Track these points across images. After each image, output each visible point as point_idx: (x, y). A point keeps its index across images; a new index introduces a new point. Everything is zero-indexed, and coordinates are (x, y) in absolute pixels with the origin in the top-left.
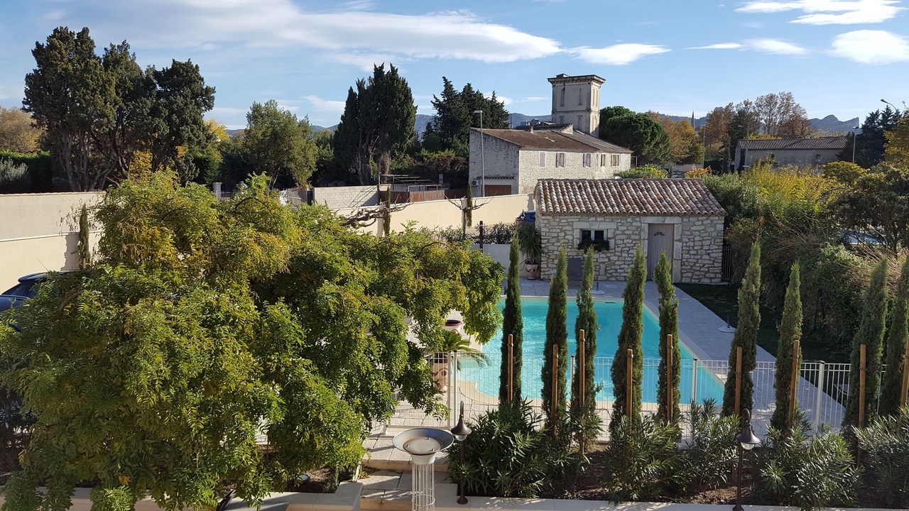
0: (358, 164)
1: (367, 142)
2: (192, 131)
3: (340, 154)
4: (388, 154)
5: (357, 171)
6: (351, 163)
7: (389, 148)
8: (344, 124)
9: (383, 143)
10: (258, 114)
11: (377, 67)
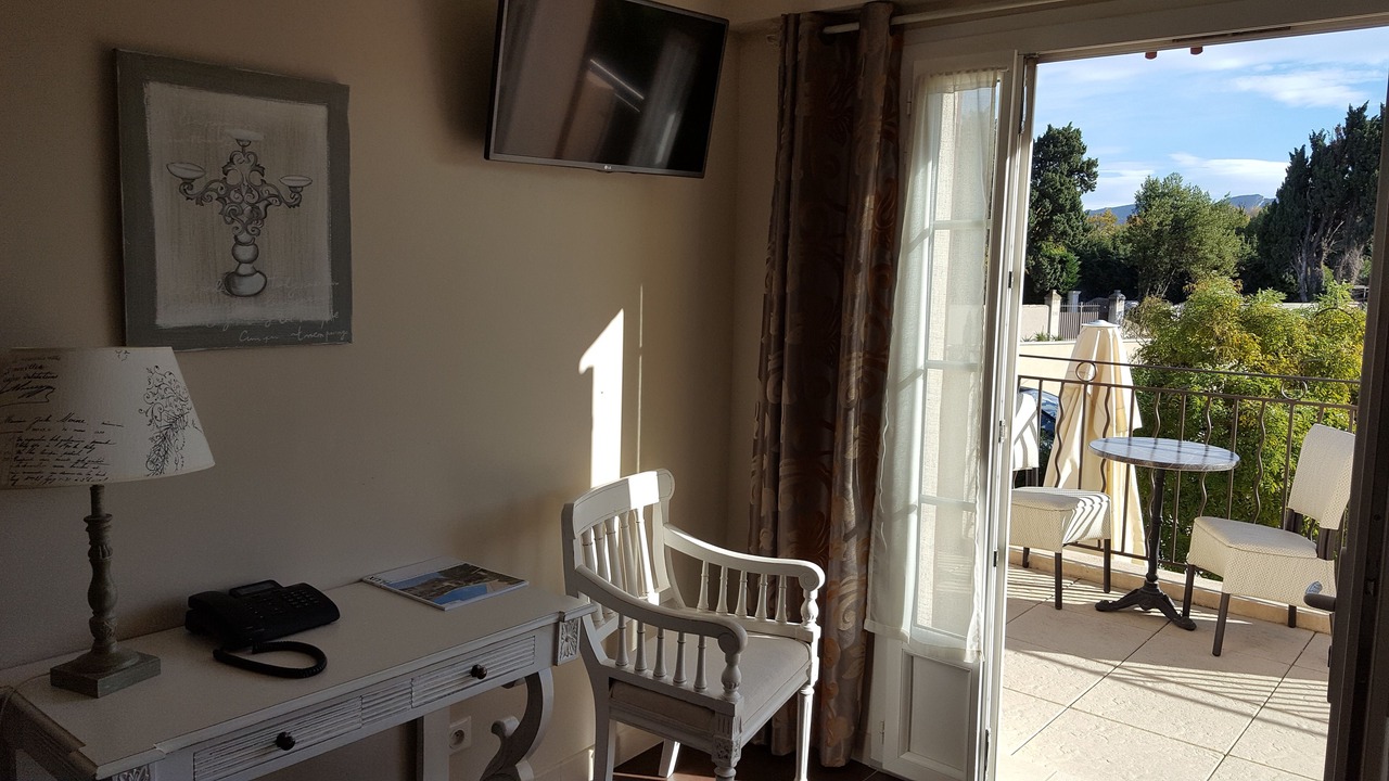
0: (1301, 267)
1: (1320, 232)
2: (1069, 220)
3: (1269, 250)
4: (1357, 252)
5: (1296, 278)
6: (1287, 265)
7: (1363, 241)
8: (1281, 202)
9: (1350, 233)
10: (1151, 195)
11: (1354, 109)
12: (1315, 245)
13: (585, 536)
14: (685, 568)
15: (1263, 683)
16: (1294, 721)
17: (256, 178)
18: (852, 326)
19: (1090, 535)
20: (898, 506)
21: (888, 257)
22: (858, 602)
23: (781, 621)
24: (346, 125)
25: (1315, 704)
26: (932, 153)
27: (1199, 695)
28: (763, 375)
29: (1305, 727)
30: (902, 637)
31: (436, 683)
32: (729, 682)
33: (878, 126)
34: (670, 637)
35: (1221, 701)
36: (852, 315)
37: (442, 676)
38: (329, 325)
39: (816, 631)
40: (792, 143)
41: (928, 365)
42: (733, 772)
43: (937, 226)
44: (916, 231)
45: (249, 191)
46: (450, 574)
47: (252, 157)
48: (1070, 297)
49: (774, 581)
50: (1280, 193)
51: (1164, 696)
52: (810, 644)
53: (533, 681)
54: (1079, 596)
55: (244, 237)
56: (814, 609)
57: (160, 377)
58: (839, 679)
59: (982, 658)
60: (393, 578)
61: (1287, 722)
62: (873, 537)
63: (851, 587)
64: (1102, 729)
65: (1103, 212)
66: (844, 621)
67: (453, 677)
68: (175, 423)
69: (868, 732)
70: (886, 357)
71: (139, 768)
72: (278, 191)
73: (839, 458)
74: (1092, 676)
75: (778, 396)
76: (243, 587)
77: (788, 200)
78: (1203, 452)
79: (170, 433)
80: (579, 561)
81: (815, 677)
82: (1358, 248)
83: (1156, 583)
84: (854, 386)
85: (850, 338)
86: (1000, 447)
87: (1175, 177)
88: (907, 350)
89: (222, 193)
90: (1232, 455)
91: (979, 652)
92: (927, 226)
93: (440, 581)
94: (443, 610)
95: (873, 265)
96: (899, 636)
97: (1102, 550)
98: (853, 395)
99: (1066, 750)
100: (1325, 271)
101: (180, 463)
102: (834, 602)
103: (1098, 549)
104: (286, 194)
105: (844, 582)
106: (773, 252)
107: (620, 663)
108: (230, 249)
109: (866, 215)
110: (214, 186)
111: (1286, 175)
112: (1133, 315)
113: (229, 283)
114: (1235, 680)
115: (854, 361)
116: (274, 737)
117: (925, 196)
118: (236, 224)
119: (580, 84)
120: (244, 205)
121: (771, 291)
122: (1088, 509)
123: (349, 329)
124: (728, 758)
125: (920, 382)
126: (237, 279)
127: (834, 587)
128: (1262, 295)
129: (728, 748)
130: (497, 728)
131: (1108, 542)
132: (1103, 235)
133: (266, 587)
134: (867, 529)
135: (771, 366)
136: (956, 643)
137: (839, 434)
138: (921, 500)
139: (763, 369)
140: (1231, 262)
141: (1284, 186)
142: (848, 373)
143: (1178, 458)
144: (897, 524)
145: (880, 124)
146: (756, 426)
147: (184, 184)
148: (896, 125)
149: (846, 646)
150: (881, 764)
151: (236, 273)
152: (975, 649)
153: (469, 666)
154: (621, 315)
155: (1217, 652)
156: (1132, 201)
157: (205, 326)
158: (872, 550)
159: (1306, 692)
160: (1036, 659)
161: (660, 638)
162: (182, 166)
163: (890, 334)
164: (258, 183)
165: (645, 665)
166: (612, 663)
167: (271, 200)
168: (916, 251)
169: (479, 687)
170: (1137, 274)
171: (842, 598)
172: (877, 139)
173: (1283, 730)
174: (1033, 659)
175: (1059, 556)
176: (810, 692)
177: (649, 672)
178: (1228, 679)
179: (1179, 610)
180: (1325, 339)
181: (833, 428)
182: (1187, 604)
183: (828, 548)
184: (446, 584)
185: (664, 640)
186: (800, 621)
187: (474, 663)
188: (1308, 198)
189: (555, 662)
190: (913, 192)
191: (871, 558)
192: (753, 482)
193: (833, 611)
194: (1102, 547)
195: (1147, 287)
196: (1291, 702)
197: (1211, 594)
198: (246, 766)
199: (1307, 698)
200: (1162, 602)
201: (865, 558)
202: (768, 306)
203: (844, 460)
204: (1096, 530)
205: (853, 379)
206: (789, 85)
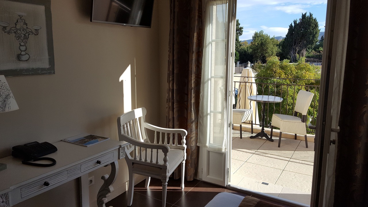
0: (292, 54)
1: (296, 45)
3: (284, 50)
4: (305, 50)
5: (290, 57)
6: (288, 54)
7: (306, 47)
8: (287, 38)
9: (303, 45)
10: (256, 36)
11: (303, 14)
12: (295, 49)
13: (123, 126)
14: (150, 133)
15: (290, 153)
16: (298, 161)
17: (25, 27)
18: (192, 68)
19: (248, 120)
20: (205, 114)
21: (200, 49)
22: (195, 139)
23: (176, 145)
24: (50, 12)
25: (302, 157)
26: (211, 21)
27: (276, 157)
28: (169, 82)
29: (301, 162)
30: (206, 147)
31: (87, 166)
32: (165, 160)
33: (197, 14)
34: (149, 150)
35: (281, 158)
36: (192, 64)
37: (89, 164)
38: (48, 69)
39: (185, 146)
40: (174, 19)
41: (211, 77)
42: (167, 183)
43: (213, 41)
44: (207, 42)
45: (23, 30)
46: (87, 137)
47: (23, 20)
48: (237, 63)
49: (174, 135)
50: (287, 36)
51: (268, 157)
52: (184, 150)
53: (113, 164)
54: (246, 135)
55: (22, 44)
56: (185, 141)
57: (2, 84)
58: (191, 159)
59: (227, 150)
60: (70, 139)
61: (296, 161)
62: (199, 122)
63: (193, 135)
64: (254, 166)
65: (244, 41)
66: (192, 144)
67: (93, 164)
68: (7, 97)
69: (198, 171)
70: (201, 76)
71: (5, 194)
72: (32, 30)
73: (190, 102)
74: (250, 154)
75: (173, 87)
76: (28, 144)
77: (174, 34)
78: (274, 98)
79: (6, 99)
80: (122, 132)
81: (185, 158)
82: (305, 49)
83: (264, 131)
84: (193, 83)
85: (192, 71)
86: (230, 97)
87: (262, 32)
88: (206, 74)
89: (15, 31)
90: (281, 99)
91: (226, 149)
92: (210, 41)
93: (85, 139)
94: (87, 147)
95: (197, 51)
96: (206, 146)
97: (251, 124)
98: (193, 86)
99: (246, 172)
100: (297, 55)
101: (10, 108)
102: (189, 139)
103: (250, 123)
104: (34, 31)
105: (192, 134)
106: (170, 48)
107: (135, 158)
108: (18, 48)
109: (195, 38)
110: (13, 29)
111: (288, 31)
112: (253, 67)
113: (19, 57)
114: (284, 153)
115: (193, 77)
116: (43, 183)
117: (209, 33)
118: (20, 40)
119: (110, 5)
120: (22, 34)
121: (170, 59)
122: (247, 113)
123: (54, 70)
124: (166, 180)
125: (209, 82)
126: (21, 56)
127: (189, 135)
128: (285, 60)
129: (166, 177)
130: (103, 178)
131: (252, 122)
132: (244, 47)
133: (35, 143)
134: (197, 120)
135: (171, 79)
136: (220, 147)
137: (189, 96)
138: (211, 112)
139: (169, 79)
140: (275, 53)
141: (288, 34)
142: (191, 80)
143: (268, 100)
144: (205, 118)
145: (197, 13)
146: (167, 95)
147: (4, 28)
148: (201, 14)
149: (193, 150)
150: (202, 179)
151: (20, 54)
152: (225, 148)
153: (96, 161)
154: (130, 66)
155: (279, 146)
156: (252, 38)
157: (12, 70)
158: (198, 125)
159: (300, 154)
160: (237, 151)
161: (146, 151)
162: (3, 23)
163: (201, 70)
164: (25, 28)
165: (142, 158)
166: (133, 158)
167: (29, 33)
168: (208, 47)
169: (99, 166)
170: (253, 57)
171: (191, 138)
172: (197, 18)
173: (295, 163)
174: (236, 151)
175: (241, 125)
176: (184, 162)
177: (143, 160)
178: (282, 153)
179: (270, 137)
180: (299, 71)
181: (187, 95)
182: (271, 136)
183: (187, 126)
184: (86, 140)
185: (147, 151)
186: (181, 145)
187: (97, 160)
188: (293, 37)
189: (119, 158)
190: (206, 32)
191: (198, 127)
192: (167, 110)
193: (189, 141)
194: (251, 123)
195: (255, 60)
196: (297, 157)
197: (277, 133)
198: (35, 191)
199: (300, 156)
200: (266, 135)
201: (197, 128)
202: (169, 62)
203: (191, 103)
204: (249, 119)
205: (193, 82)
206: (173, 3)
